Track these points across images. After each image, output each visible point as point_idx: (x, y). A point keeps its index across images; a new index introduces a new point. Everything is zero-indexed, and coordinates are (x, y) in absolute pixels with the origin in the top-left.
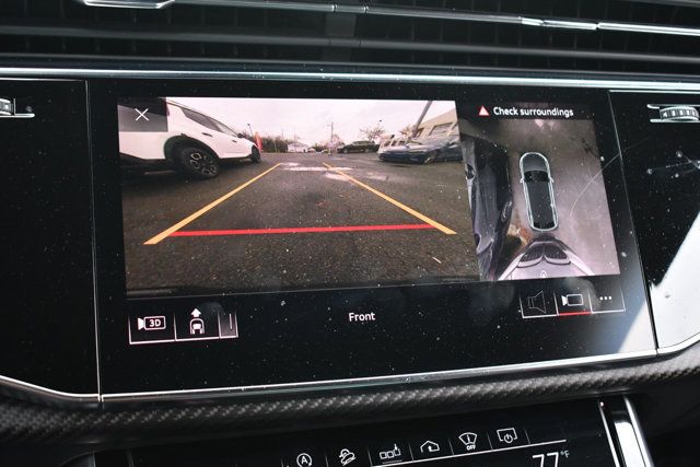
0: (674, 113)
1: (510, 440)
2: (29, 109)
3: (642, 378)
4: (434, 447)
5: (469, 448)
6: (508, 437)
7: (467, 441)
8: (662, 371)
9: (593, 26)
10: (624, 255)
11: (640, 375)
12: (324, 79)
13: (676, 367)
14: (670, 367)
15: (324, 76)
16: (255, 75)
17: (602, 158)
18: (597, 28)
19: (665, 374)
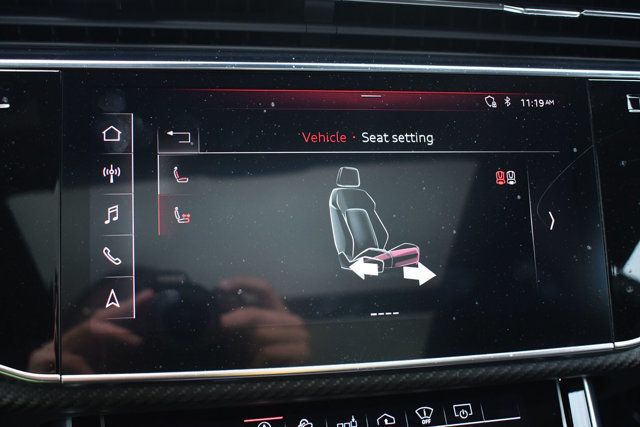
1: (465, 415)
2: (5, 99)
3: (599, 367)
4: (390, 420)
5: (425, 422)
6: (464, 412)
7: (423, 416)
8: (619, 362)
9: (576, 14)
10: (589, 248)
11: (595, 365)
12: (294, 69)
13: (633, 358)
14: (627, 358)
15: (294, 66)
16: (225, 65)
17: (575, 150)
18: (582, 15)
19: (621, 364)
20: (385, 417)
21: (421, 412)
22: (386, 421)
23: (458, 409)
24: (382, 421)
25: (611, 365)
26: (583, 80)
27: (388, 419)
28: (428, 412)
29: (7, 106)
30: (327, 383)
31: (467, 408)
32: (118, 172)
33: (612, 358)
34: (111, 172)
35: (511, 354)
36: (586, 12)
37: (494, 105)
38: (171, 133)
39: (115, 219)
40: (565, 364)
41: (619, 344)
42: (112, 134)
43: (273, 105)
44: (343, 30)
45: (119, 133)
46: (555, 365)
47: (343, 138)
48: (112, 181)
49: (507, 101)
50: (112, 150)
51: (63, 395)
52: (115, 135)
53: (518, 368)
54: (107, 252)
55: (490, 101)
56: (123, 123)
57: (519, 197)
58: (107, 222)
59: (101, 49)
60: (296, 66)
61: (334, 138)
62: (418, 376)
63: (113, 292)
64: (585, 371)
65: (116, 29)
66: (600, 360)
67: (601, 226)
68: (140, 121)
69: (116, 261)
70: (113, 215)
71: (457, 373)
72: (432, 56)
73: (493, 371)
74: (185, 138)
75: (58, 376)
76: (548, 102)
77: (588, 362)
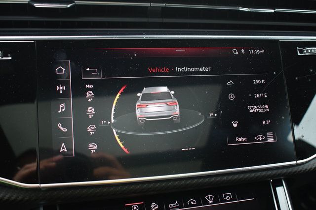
0: (309, 51)
2: (9, 55)
3: (290, 173)
5: (210, 202)
6: (228, 197)
7: (209, 199)
8: (299, 170)
9: (273, 11)
10: (283, 118)
11: (288, 172)
12: (144, 38)
13: (305, 168)
14: (303, 168)
15: (144, 37)
16: (112, 37)
17: (275, 73)
18: (275, 11)
19: (300, 171)
20: (192, 201)
21: (208, 198)
22: (192, 202)
23: (225, 196)
24: (190, 202)
25: (295, 172)
26: (277, 41)
27: (193, 202)
28: (211, 198)
29: (10, 58)
30: (165, 184)
31: (229, 195)
32: (64, 88)
33: (296, 169)
34: (61, 88)
35: (250, 168)
36: (277, 10)
37: (237, 53)
38: (88, 69)
39: (63, 110)
40: (274, 172)
41: (299, 162)
42: (60, 70)
43: (135, 55)
44: (166, 20)
45: (64, 69)
46: (270, 172)
47: (167, 70)
48: (61, 92)
49: (243, 51)
50: (61, 78)
51: (41, 194)
52: (62, 71)
53: (253, 175)
54: (60, 126)
55: (235, 51)
56: (65, 65)
57: (250, 95)
58: (60, 112)
59: (53, 31)
60: (146, 37)
61: (163, 70)
62: (207, 180)
63: (63, 144)
64: (283, 175)
65: (59, 21)
66: (290, 170)
67: (288, 107)
68: (73, 64)
69: (64, 130)
70: (62, 108)
71: (225, 178)
72: (207, 31)
73: (242, 176)
74: (95, 71)
75: (38, 185)
76: (262, 51)
77: (285, 171)
